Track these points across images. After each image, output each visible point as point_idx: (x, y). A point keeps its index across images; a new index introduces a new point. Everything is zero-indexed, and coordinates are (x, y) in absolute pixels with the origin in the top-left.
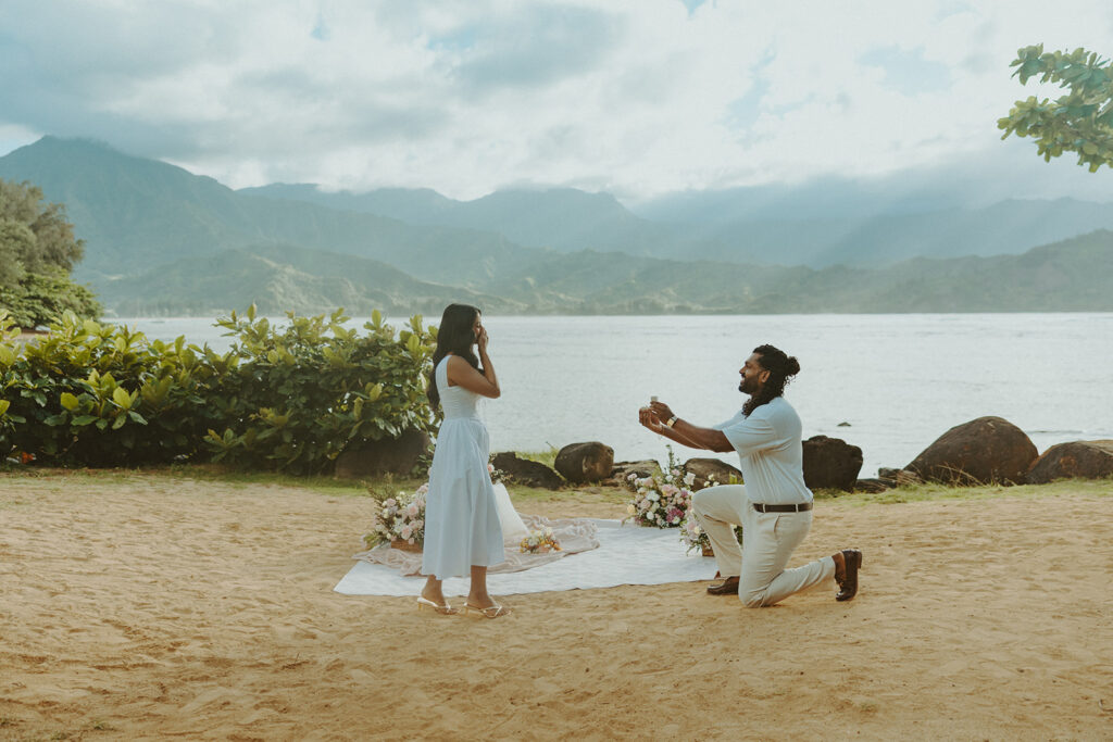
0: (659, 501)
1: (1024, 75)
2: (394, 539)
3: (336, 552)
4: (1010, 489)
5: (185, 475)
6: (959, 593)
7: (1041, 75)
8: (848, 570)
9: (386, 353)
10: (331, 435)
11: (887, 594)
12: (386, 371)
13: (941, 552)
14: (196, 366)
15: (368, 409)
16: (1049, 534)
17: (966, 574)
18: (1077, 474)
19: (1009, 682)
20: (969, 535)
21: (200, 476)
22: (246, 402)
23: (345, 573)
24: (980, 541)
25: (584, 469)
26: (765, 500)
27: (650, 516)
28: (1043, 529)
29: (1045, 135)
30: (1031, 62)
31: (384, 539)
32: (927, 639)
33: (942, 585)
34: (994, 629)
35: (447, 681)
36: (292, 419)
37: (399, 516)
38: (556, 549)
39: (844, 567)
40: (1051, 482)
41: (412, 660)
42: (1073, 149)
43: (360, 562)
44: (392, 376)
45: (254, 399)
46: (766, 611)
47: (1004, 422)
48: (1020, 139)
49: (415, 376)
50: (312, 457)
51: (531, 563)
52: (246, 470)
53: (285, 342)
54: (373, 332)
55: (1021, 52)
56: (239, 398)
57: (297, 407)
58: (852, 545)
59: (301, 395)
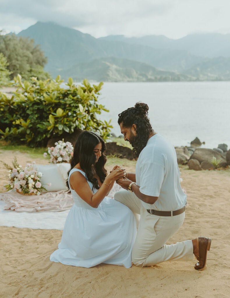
15: (57, 121)
36: (30, 124)
57: (33, 119)
59: (36, 114)
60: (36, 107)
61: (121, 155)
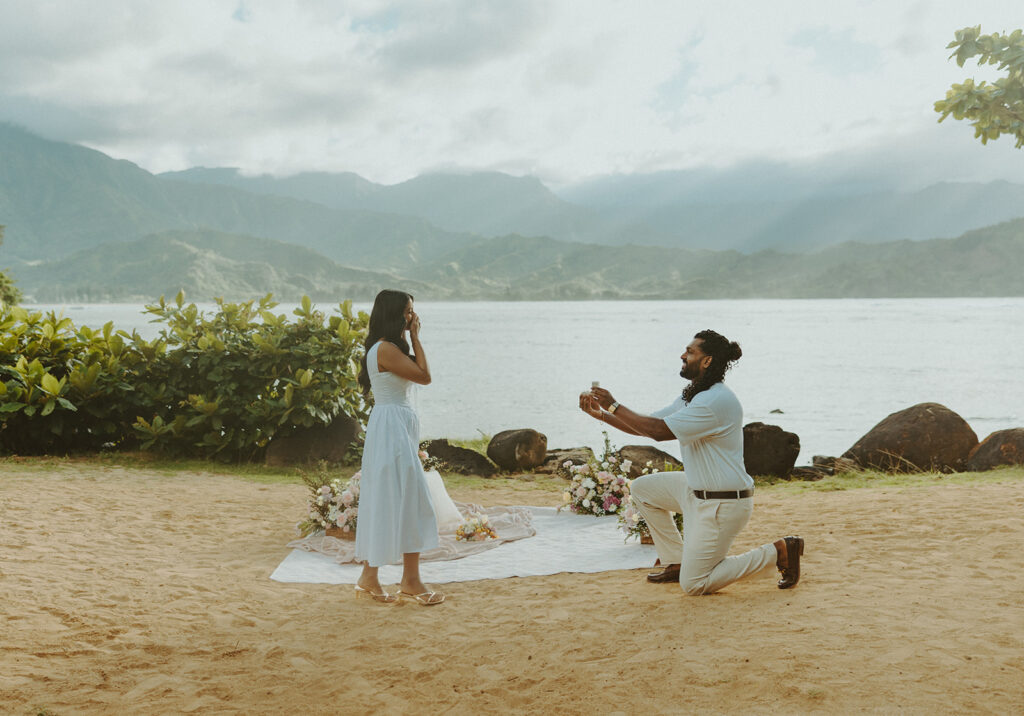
0: (595, 489)
1: (962, 57)
2: (329, 526)
3: (270, 540)
4: (950, 475)
5: (114, 463)
6: (901, 581)
7: (978, 57)
8: (790, 556)
9: (316, 339)
10: (262, 422)
11: (829, 582)
12: (316, 357)
13: (883, 539)
14: (125, 352)
15: (299, 395)
16: (993, 522)
17: (908, 562)
18: (1018, 461)
19: (957, 669)
20: (912, 522)
21: (128, 463)
22: (175, 390)
23: (280, 561)
24: (923, 528)
25: (518, 456)
26: (706, 487)
27: (586, 503)
28: (985, 516)
29: (983, 119)
30: (968, 45)
31: (319, 526)
32: (872, 627)
33: (885, 572)
34: (939, 617)
35: (388, 669)
36: (222, 406)
37: (333, 504)
38: (493, 537)
39: (786, 554)
40: (991, 469)
41: (352, 648)
42: (1011, 132)
43: (294, 551)
44: (323, 362)
45: (182, 386)
46: (708, 598)
47: (944, 409)
48: (957, 122)
49: (345, 362)
50: (242, 444)
51: (467, 551)
52: (176, 457)
53: (215, 328)
54: (302, 318)
55: (958, 34)
56: (167, 385)
57: (226, 393)
58: (793, 532)
59: (230, 381)
60: (231, 366)
61: (463, 468)
